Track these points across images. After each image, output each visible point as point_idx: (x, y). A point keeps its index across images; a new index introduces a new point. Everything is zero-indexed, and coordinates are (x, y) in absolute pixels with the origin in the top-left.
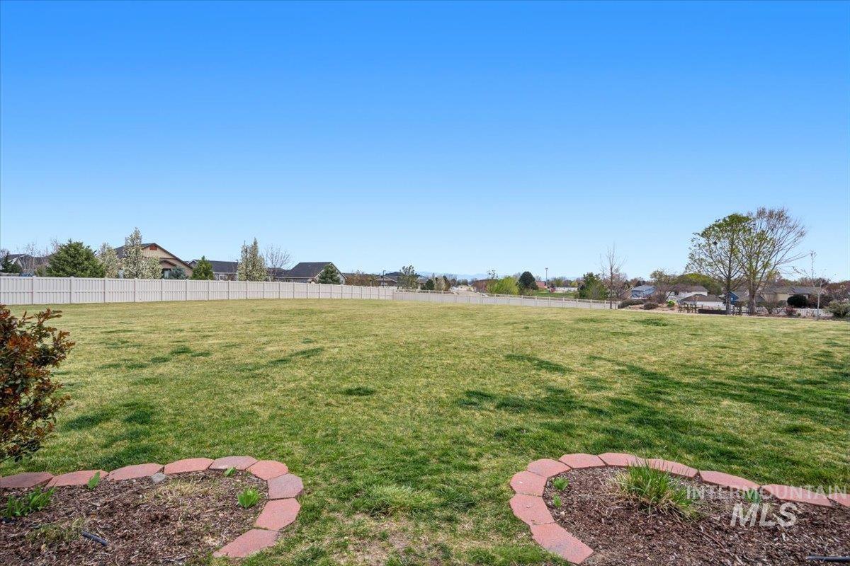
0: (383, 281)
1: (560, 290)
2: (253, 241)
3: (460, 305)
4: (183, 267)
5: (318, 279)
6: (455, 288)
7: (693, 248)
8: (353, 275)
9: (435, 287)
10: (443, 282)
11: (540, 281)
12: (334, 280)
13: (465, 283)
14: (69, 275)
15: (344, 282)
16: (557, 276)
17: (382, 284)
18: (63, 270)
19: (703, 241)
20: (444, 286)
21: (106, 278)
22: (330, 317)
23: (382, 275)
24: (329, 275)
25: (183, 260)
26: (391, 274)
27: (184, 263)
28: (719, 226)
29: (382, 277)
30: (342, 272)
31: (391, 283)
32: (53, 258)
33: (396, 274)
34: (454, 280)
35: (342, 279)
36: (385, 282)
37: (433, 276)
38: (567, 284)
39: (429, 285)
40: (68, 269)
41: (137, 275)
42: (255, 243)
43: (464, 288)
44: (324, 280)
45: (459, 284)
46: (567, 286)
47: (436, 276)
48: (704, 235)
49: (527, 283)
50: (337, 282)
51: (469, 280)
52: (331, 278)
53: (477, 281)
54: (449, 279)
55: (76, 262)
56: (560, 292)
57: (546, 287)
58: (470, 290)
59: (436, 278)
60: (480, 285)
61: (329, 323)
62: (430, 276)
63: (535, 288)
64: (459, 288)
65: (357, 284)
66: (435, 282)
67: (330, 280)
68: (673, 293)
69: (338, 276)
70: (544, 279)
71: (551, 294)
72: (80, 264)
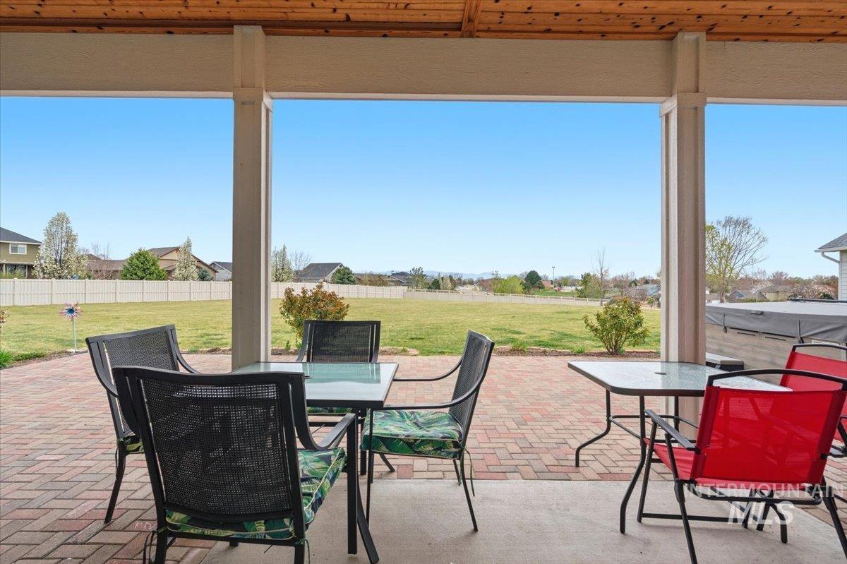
1: (567, 289)
2: (283, 246)
3: (465, 303)
5: (330, 280)
6: (461, 288)
9: (441, 287)
10: (449, 281)
11: (546, 279)
13: (471, 283)
14: (142, 279)
15: (357, 282)
16: (565, 274)
17: (389, 283)
18: (136, 274)
20: (450, 285)
23: (388, 274)
24: (346, 276)
26: (397, 274)
29: (389, 277)
31: (399, 283)
32: (126, 264)
33: (403, 274)
34: (459, 279)
35: (356, 280)
37: (439, 276)
38: (573, 282)
39: (436, 285)
40: (140, 273)
41: (187, 279)
42: (284, 249)
43: (469, 288)
45: (465, 284)
46: (574, 285)
47: (442, 276)
49: (532, 282)
50: (353, 282)
51: (475, 279)
52: (348, 279)
53: (483, 280)
54: (455, 278)
55: (145, 267)
56: (565, 291)
57: (552, 286)
58: (475, 289)
59: (442, 278)
60: (485, 284)
62: (436, 276)
63: (541, 287)
64: (465, 287)
66: (441, 282)
67: (346, 281)
69: (353, 276)
70: (551, 278)
71: (557, 293)
72: (148, 269)
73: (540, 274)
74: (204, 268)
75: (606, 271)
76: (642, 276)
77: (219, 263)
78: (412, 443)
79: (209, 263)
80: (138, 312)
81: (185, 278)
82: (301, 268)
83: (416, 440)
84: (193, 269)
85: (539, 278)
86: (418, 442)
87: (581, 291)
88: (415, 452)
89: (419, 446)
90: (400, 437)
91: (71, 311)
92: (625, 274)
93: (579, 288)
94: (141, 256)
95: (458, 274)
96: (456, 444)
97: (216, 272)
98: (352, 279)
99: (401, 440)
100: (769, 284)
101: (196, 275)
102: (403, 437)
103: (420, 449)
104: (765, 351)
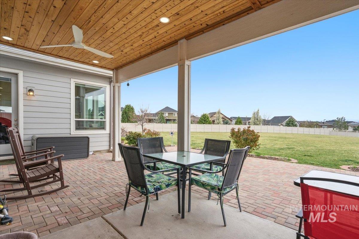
0: (324, 125)
2: (258, 109)
4: (228, 120)
5: (284, 124)
8: (304, 122)
12: (294, 125)
14: (204, 124)
15: (298, 126)
17: (323, 127)
18: (202, 122)
21: (220, 124)
22: (294, 140)
23: (323, 121)
24: (291, 123)
25: (227, 117)
26: (330, 121)
27: (228, 118)
29: (323, 123)
30: (297, 121)
31: (329, 126)
32: (200, 119)
33: (333, 121)
35: (298, 124)
36: (325, 125)
41: (219, 124)
44: (288, 125)
50: (296, 126)
61: (294, 142)
65: (306, 127)
67: (291, 125)
69: (296, 123)
72: (206, 120)
74: (227, 119)
77: (233, 117)
78: (204, 184)
79: (229, 118)
80: (200, 135)
81: (218, 124)
82: (270, 119)
83: (205, 184)
84: (221, 120)
86: (206, 184)
88: (205, 188)
89: (206, 186)
90: (201, 181)
91: (172, 133)
94: (204, 116)
96: (219, 189)
97: (232, 121)
98: (294, 124)
99: (201, 182)
101: (222, 122)
102: (202, 181)
103: (206, 187)
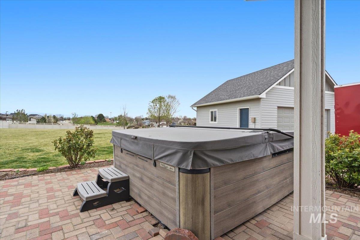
6: (62, 122)
7: (149, 107)
9: (47, 121)
13: (69, 119)
17: (7, 119)
19: (152, 104)
20: (53, 120)
28: (156, 99)
29: (7, 115)
34: (61, 118)
39: (43, 120)
43: (67, 122)
45: (65, 119)
47: (47, 115)
48: (152, 102)
49: (101, 119)
54: (58, 117)
57: (110, 121)
58: (70, 123)
59: (48, 117)
62: (44, 115)
63: (105, 121)
64: (64, 122)
66: (47, 118)
68: (155, 123)
70: (110, 117)
71: (112, 124)
73: (104, 115)
75: (127, 114)
76: (145, 117)
85: (103, 117)
87: (118, 123)
92: (139, 116)
93: (117, 122)
95: (61, 115)
100: (182, 120)
104: (138, 168)
